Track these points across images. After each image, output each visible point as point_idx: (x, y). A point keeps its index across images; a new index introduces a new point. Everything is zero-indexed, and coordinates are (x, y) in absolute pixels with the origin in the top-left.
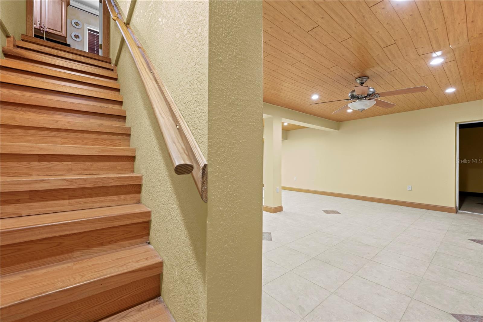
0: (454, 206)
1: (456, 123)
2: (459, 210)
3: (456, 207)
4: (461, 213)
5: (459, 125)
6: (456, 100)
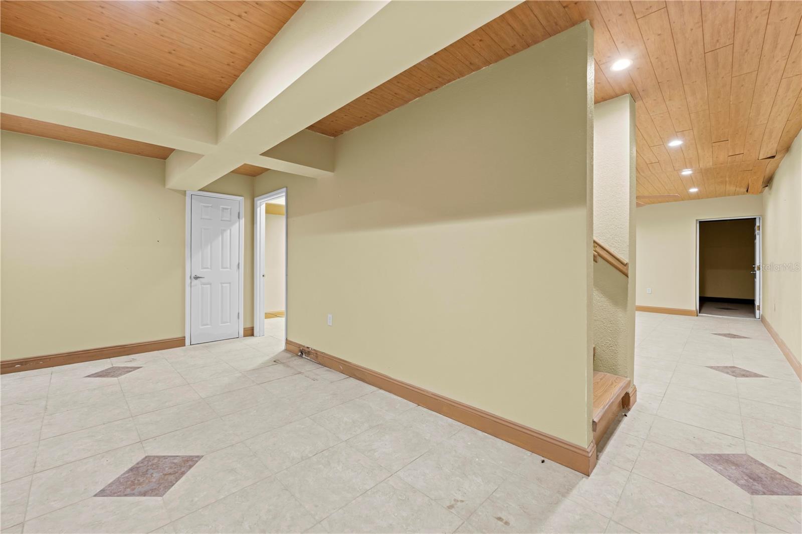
0: (695, 309)
1: (697, 220)
2: (699, 313)
3: (696, 309)
4: (702, 316)
5: (700, 222)
6: (697, 197)
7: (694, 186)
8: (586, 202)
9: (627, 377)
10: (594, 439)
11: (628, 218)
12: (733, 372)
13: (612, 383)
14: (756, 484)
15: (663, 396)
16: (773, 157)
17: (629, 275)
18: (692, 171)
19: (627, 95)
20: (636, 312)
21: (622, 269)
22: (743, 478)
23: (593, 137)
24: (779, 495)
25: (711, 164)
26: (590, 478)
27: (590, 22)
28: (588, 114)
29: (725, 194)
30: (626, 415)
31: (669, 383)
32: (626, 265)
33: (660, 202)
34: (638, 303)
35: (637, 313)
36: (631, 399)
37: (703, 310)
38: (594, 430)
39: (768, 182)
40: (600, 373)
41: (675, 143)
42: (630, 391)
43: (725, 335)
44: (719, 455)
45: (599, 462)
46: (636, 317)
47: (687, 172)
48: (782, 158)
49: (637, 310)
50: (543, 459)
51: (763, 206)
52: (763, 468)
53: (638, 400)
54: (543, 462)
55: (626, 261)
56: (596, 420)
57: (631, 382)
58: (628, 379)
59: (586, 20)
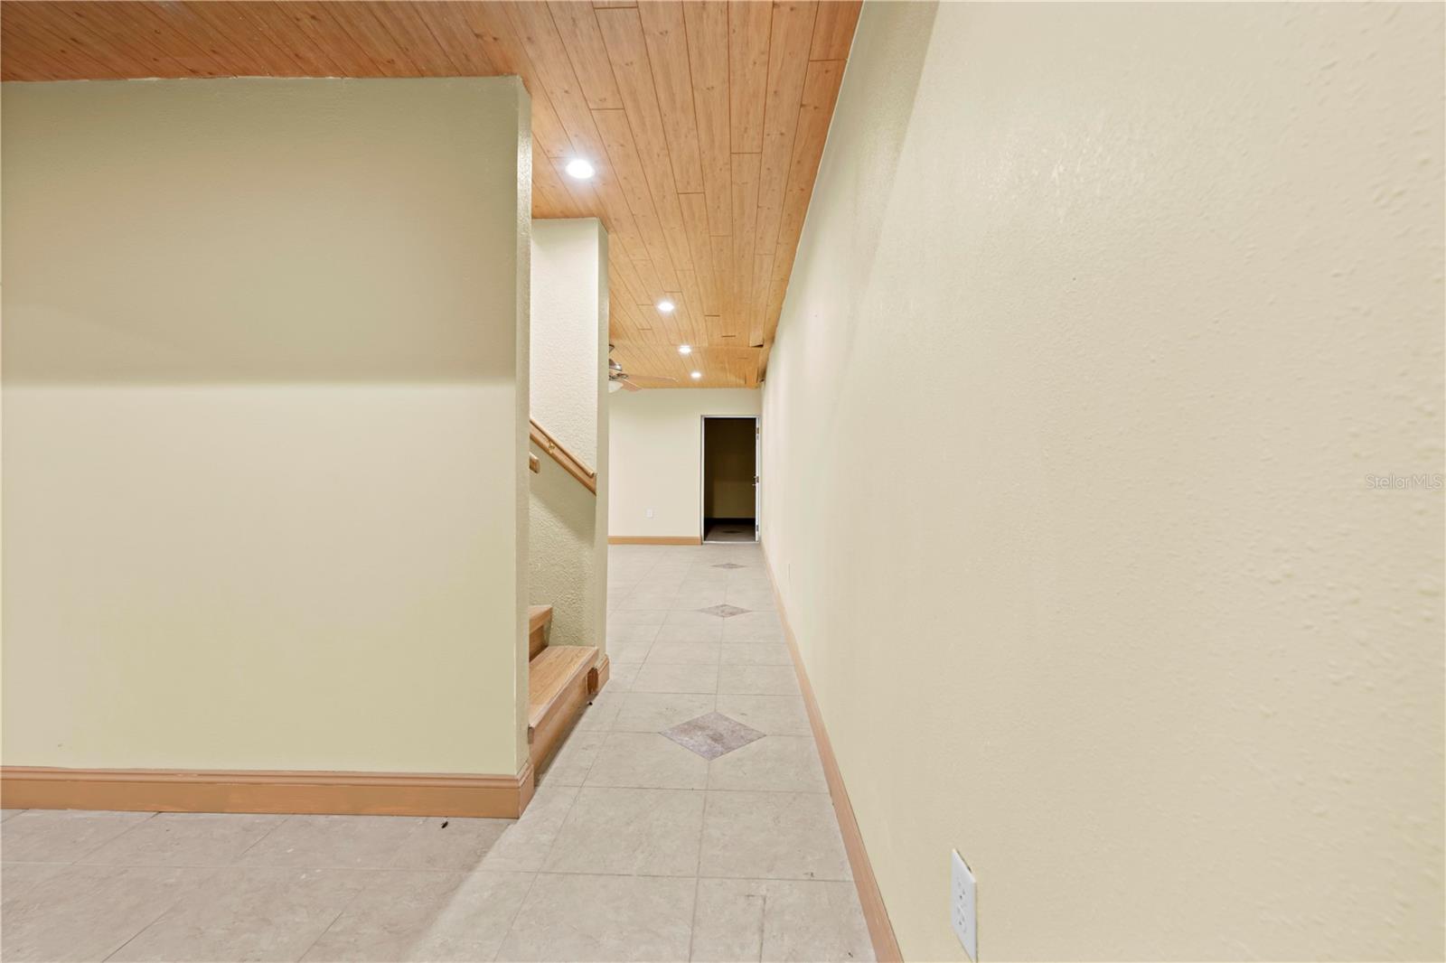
0: (698, 536)
1: (701, 416)
2: (705, 540)
3: (700, 536)
4: (706, 544)
5: (706, 419)
6: (701, 385)
7: (695, 369)
8: (515, 375)
9: (594, 646)
10: (530, 755)
11: (596, 406)
12: (723, 611)
13: (572, 660)
14: (716, 745)
15: (642, 662)
16: (761, 346)
17: (598, 492)
18: (691, 348)
19: (595, 218)
20: (609, 546)
21: (587, 483)
22: (706, 742)
23: (529, 270)
24: (734, 749)
25: (707, 345)
26: (520, 820)
27: (524, 82)
28: (518, 230)
29: (727, 385)
30: (591, 704)
31: (654, 642)
32: (592, 476)
33: (662, 387)
34: (613, 531)
35: (611, 548)
36: (600, 677)
37: (709, 536)
38: (530, 741)
39: (762, 375)
40: (559, 647)
41: (666, 307)
42: (598, 665)
43: (724, 566)
44: (688, 723)
45: (540, 789)
46: (609, 554)
47: (685, 350)
48: (770, 348)
49: (610, 543)
50: (445, 820)
51: (759, 404)
52: (727, 723)
53: (612, 677)
54: (445, 825)
55: (591, 469)
56: (533, 725)
57: (600, 652)
58: (596, 648)
59: (516, 74)
